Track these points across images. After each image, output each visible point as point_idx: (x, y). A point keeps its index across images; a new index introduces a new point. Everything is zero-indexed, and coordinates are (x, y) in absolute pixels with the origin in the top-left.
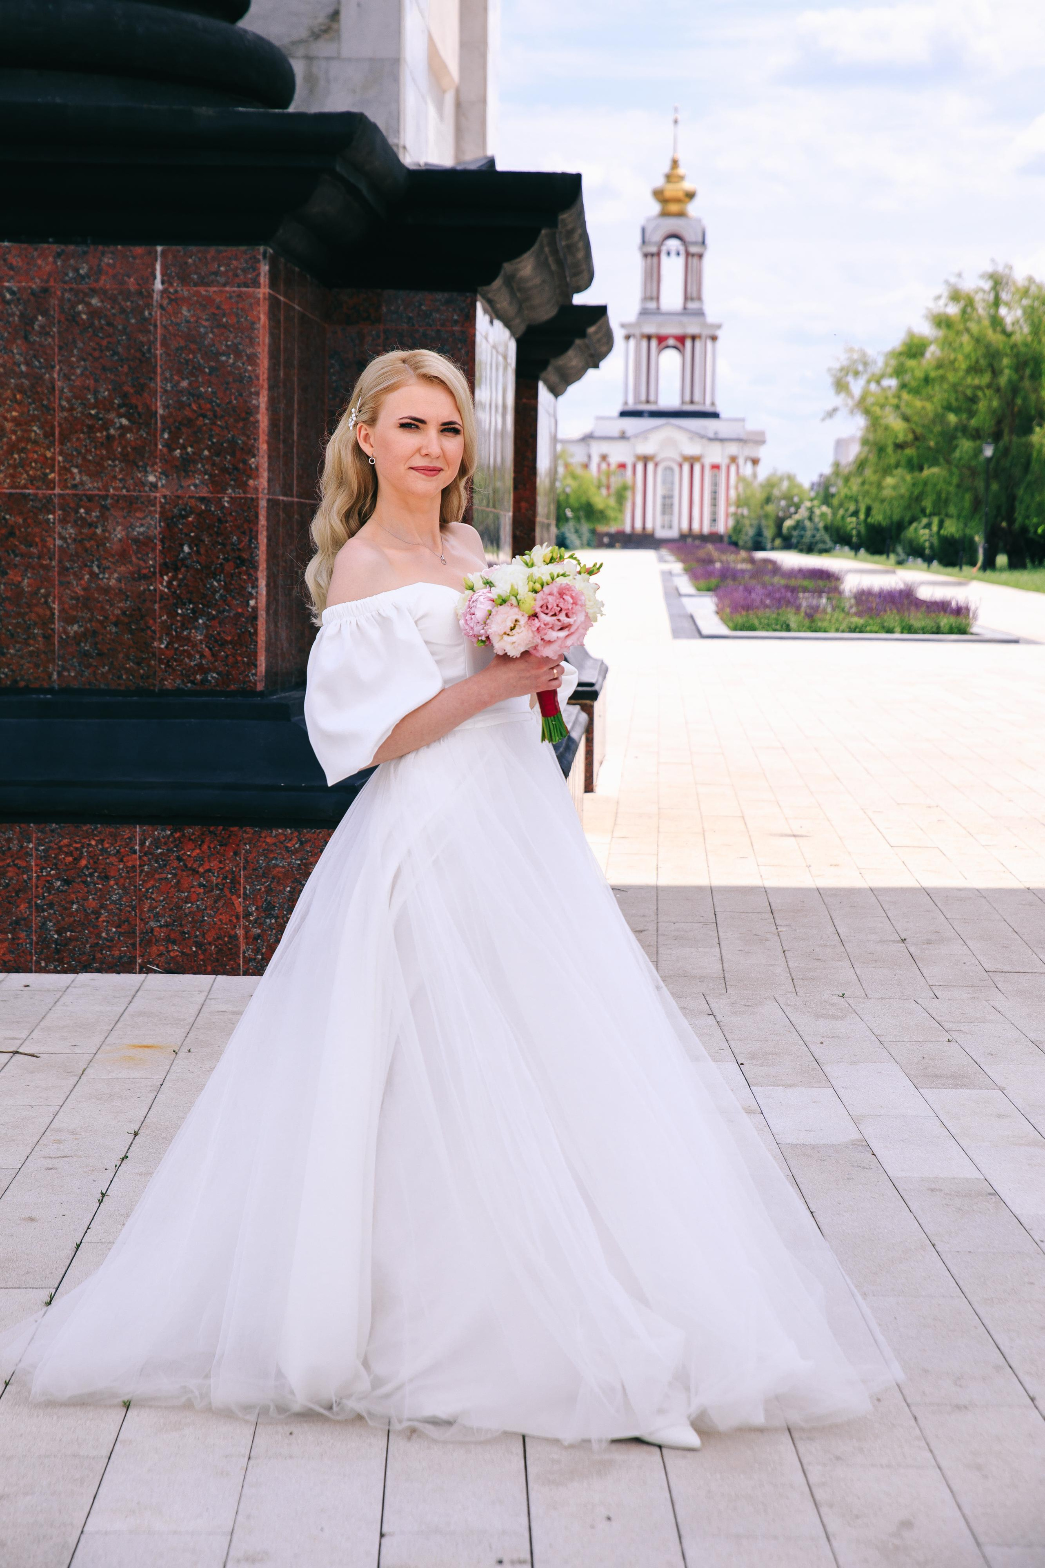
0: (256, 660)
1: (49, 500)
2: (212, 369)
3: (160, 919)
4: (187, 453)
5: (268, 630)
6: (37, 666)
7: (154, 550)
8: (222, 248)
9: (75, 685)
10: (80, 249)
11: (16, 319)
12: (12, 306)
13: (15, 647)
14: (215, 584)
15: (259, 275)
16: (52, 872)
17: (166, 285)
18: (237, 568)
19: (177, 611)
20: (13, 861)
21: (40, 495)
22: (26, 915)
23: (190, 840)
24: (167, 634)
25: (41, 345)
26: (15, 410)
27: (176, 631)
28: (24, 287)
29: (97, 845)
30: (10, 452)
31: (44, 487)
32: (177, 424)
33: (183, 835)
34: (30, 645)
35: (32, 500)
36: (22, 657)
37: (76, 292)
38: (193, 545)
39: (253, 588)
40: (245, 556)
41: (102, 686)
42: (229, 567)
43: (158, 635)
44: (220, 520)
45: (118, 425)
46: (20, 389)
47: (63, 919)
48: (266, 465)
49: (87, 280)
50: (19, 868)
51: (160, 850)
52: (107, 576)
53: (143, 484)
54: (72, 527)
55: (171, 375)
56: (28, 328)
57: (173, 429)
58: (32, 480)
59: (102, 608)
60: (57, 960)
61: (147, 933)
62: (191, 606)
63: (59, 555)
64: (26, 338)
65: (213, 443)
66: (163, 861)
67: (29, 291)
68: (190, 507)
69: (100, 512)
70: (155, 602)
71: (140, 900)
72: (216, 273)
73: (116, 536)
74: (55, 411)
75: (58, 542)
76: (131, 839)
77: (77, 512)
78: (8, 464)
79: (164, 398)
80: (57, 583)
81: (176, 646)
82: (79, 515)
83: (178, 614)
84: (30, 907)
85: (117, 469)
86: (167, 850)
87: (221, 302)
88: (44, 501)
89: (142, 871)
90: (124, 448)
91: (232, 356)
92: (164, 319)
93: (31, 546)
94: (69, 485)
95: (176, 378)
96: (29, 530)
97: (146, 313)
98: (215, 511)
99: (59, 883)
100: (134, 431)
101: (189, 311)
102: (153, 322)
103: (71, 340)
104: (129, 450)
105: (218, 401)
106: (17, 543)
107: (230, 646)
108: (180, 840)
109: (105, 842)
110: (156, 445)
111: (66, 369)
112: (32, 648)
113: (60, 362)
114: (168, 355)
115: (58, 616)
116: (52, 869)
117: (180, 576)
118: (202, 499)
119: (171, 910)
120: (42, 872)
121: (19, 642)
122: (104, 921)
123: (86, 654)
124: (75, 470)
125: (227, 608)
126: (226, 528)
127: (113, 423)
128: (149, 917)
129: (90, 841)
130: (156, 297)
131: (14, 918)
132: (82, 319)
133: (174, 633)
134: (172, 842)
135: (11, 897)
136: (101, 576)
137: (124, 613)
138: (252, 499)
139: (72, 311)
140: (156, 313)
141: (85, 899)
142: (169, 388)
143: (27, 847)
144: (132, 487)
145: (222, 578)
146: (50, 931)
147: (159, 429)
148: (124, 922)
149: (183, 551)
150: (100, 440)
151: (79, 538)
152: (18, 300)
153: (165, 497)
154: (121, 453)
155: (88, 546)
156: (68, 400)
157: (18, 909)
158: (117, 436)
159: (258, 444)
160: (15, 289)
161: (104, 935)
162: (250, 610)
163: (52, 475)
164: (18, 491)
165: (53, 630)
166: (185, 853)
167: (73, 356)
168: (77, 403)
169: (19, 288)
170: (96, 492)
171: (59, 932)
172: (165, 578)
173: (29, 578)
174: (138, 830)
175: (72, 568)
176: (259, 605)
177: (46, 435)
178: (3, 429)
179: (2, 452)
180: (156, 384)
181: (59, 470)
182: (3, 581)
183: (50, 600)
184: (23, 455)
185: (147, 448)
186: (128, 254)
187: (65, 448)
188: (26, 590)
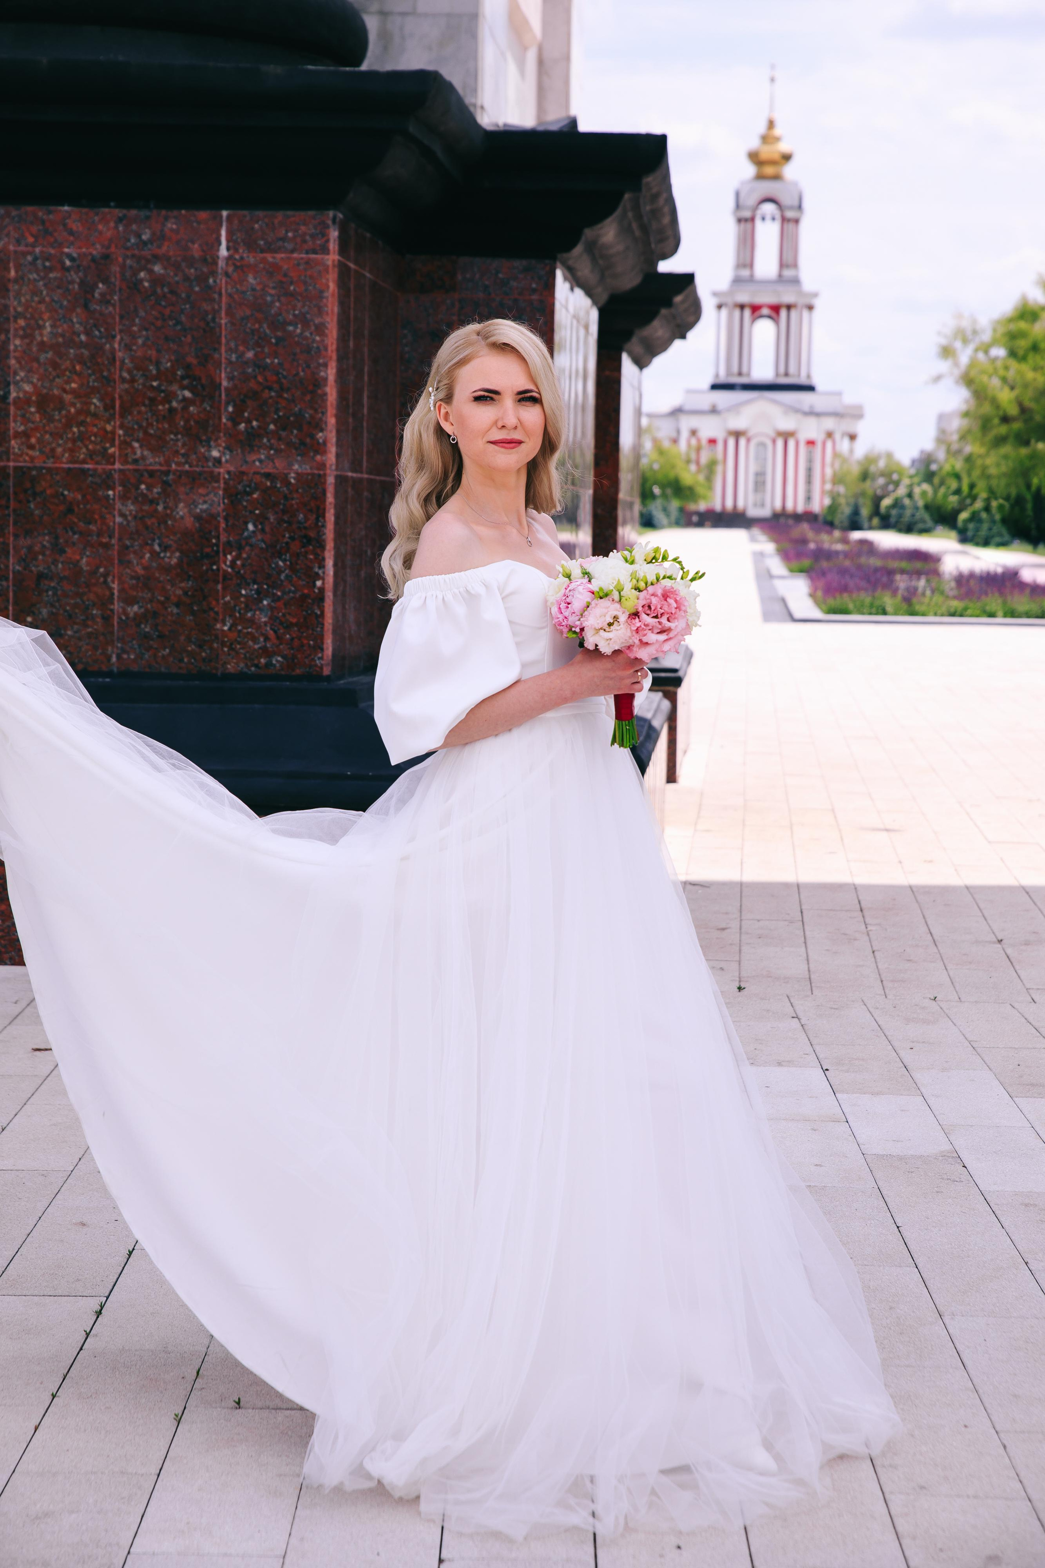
0: (323, 643)
1: (109, 475)
2: (279, 339)
4: (252, 427)
5: (335, 612)
6: (95, 648)
7: (217, 528)
8: (290, 213)
9: (135, 668)
10: (143, 213)
11: (76, 286)
12: (72, 273)
13: (73, 628)
14: (281, 563)
15: (328, 241)
17: (231, 252)
18: (303, 547)
19: (240, 593)
21: (100, 471)
24: (230, 616)
25: (101, 314)
26: (74, 382)
27: (239, 613)
28: (85, 254)
30: (68, 425)
31: (104, 462)
32: (242, 397)
34: (87, 626)
35: (91, 476)
36: (80, 639)
37: (138, 259)
38: (258, 523)
39: (320, 568)
40: (312, 534)
41: (163, 670)
42: (295, 547)
43: (221, 617)
44: (286, 498)
45: (180, 397)
46: (81, 360)
48: (334, 440)
49: (149, 246)
52: (168, 554)
53: (207, 459)
54: (133, 503)
55: (237, 346)
56: (88, 296)
57: (238, 402)
59: (163, 588)
62: (255, 587)
63: (119, 533)
65: (279, 416)
67: (90, 258)
68: (256, 484)
69: (161, 488)
70: (218, 582)
72: (284, 239)
73: (178, 513)
74: (115, 382)
75: (118, 519)
77: (138, 488)
78: (67, 437)
79: (228, 370)
80: (116, 561)
81: (240, 628)
82: (139, 491)
83: (242, 595)
85: (180, 444)
87: (288, 269)
88: (104, 476)
90: (187, 421)
91: (299, 326)
92: (229, 287)
93: (90, 523)
94: (130, 460)
95: (241, 348)
96: (88, 506)
97: (211, 281)
98: (281, 487)
100: (198, 403)
101: (255, 278)
102: (217, 289)
103: (132, 309)
104: (192, 423)
105: (285, 373)
106: (76, 520)
107: (296, 629)
110: (220, 418)
111: (127, 339)
112: (90, 629)
113: (121, 331)
114: (233, 324)
115: (118, 597)
117: (244, 556)
118: (268, 476)
121: (77, 623)
123: (146, 636)
124: (136, 445)
125: (293, 589)
126: (292, 505)
127: (174, 395)
130: (221, 264)
132: (144, 287)
133: (238, 615)
136: (162, 555)
137: (186, 593)
138: (320, 476)
139: (134, 279)
140: (221, 280)
142: (234, 359)
144: (195, 463)
145: (288, 558)
147: (223, 402)
149: (247, 529)
150: (162, 413)
151: (140, 515)
152: (78, 266)
153: (229, 473)
154: (183, 427)
155: (149, 523)
156: (129, 372)
158: (179, 409)
159: (326, 418)
160: (75, 255)
162: (316, 591)
163: (112, 449)
164: (77, 466)
165: (112, 611)
167: (135, 325)
168: (138, 374)
169: (79, 255)
170: (157, 467)
172: (229, 557)
173: (88, 556)
175: (132, 546)
176: (326, 586)
177: (106, 408)
178: (61, 400)
179: (60, 425)
180: (221, 355)
181: (120, 445)
182: (61, 559)
183: (109, 579)
184: (82, 429)
185: (211, 422)
186: (192, 218)
187: (126, 421)
188: (85, 568)
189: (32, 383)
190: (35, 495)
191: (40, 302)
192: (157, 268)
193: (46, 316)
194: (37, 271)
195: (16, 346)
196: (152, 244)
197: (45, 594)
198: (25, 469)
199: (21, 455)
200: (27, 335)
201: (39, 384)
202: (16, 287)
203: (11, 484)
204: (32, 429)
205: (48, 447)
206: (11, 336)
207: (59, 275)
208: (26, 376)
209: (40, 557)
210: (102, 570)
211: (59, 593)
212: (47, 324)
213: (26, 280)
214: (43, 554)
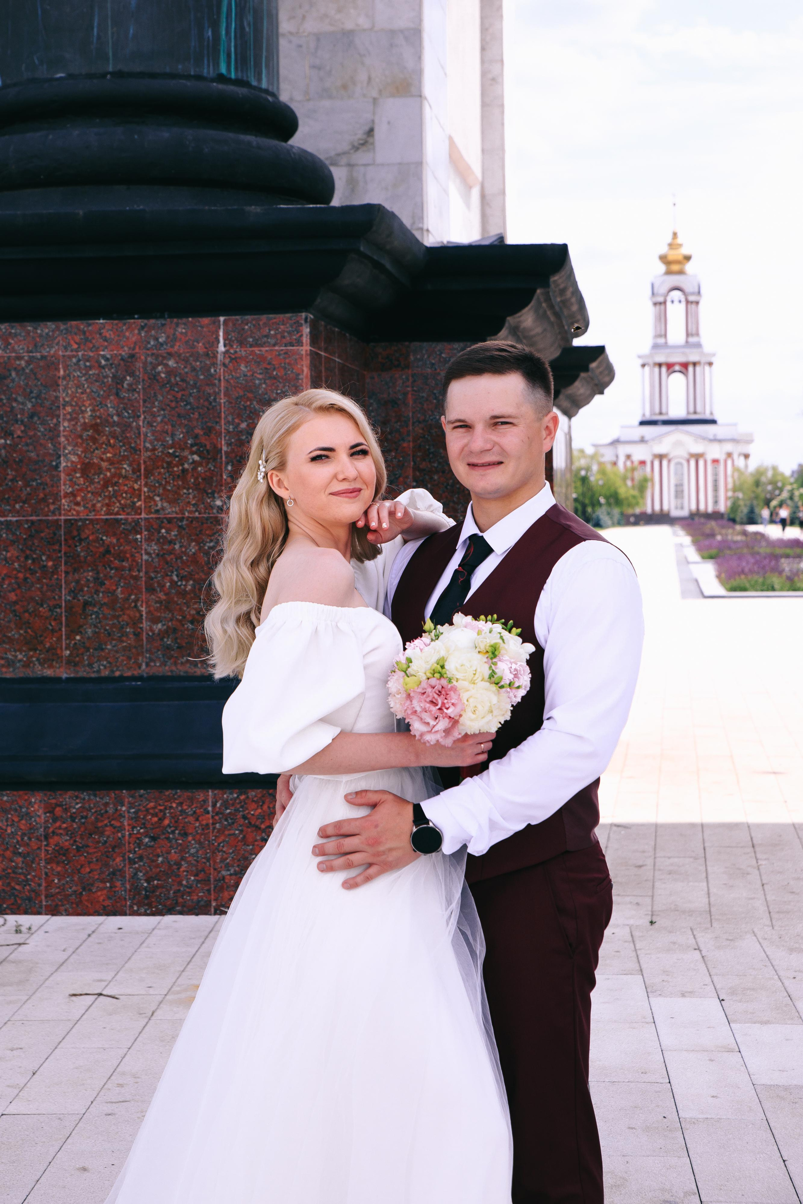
1: (137, 523)
3: (230, 868)
6: (129, 658)
8: (271, 316)
9: (160, 673)
10: (160, 322)
11: (110, 379)
12: (107, 370)
13: (111, 643)
15: (301, 336)
16: (142, 831)
17: (227, 348)
20: (110, 822)
21: (130, 520)
22: (121, 867)
23: (253, 801)
25: (129, 400)
26: (109, 452)
28: (116, 354)
29: (177, 807)
30: (105, 486)
31: (133, 513)
32: (238, 458)
33: (248, 797)
34: (123, 641)
35: (124, 524)
36: (117, 652)
37: (157, 356)
41: (182, 674)
45: (191, 461)
46: (114, 435)
47: (151, 870)
49: (165, 347)
50: (115, 828)
51: (228, 811)
52: (184, 583)
53: (212, 508)
54: (156, 544)
55: (233, 419)
56: (119, 386)
57: (235, 462)
58: (123, 507)
59: (181, 609)
60: (147, 905)
61: (219, 880)
63: (146, 568)
64: (117, 394)
66: (231, 819)
67: (120, 357)
69: (177, 531)
71: (213, 853)
72: (267, 336)
73: (191, 550)
74: (140, 451)
75: (145, 557)
76: (205, 801)
77: (159, 532)
78: (105, 496)
79: (227, 438)
80: (144, 590)
82: (161, 535)
84: (124, 860)
85: (191, 496)
86: (235, 810)
87: (271, 359)
88: (133, 524)
89: (214, 828)
90: (196, 479)
92: (226, 375)
93: (123, 561)
94: (153, 510)
95: (237, 421)
96: (122, 548)
97: (212, 370)
99: (147, 840)
100: (204, 464)
101: (246, 367)
102: (217, 377)
103: (152, 395)
104: (200, 480)
106: (112, 559)
108: (244, 802)
109: (184, 805)
110: (221, 476)
111: (149, 418)
112: (125, 644)
113: (144, 412)
114: (230, 403)
115: (146, 618)
116: (141, 828)
119: (239, 860)
120: (133, 831)
121: (114, 640)
122: (184, 871)
123: (169, 648)
124: (157, 499)
127: (186, 458)
128: (221, 867)
129: (171, 803)
130: (220, 357)
131: (111, 870)
132: (161, 378)
134: (238, 803)
135: (109, 852)
136: (179, 583)
139: (153, 372)
140: (220, 369)
141: (169, 853)
142: (231, 430)
143: (121, 810)
144: (203, 510)
146: (141, 880)
147: (224, 463)
148: (201, 871)
150: (177, 473)
151: (161, 553)
152: (111, 364)
154: (194, 483)
155: (169, 559)
156: (151, 443)
157: (115, 862)
158: (190, 470)
160: (108, 356)
161: (184, 882)
163: (140, 503)
164: (112, 517)
165: (141, 628)
166: (249, 813)
167: (155, 407)
168: (158, 444)
169: (112, 355)
170: (174, 515)
171: (148, 881)
173: (122, 587)
174: (210, 793)
175: (156, 578)
177: (134, 471)
178: (100, 468)
179: (99, 486)
180: (221, 426)
181: (145, 499)
182: (102, 590)
183: (139, 604)
184: (116, 488)
185: (215, 479)
186: (197, 324)
187: (149, 481)
188: (120, 596)
189: (77, 455)
190: (81, 540)
191: (82, 393)
192: (171, 363)
193: (87, 403)
194: (80, 369)
195: (64, 427)
196: (167, 345)
197: (90, 618)
198: (73, 522)
199: (70, 511)
200: (73, 419)
201: (83, 455)
202: (65, 383)
203: (62, 533)
204: (78, 490)
205: (91, 503)
206: (61, 420)
207: (97, 372)
208: (72, 449)
209: (86, 589)
210: (133, 597)
211: (101, 616)
212: (88, 410)
213: (72, 376)
214: (88, 587)
